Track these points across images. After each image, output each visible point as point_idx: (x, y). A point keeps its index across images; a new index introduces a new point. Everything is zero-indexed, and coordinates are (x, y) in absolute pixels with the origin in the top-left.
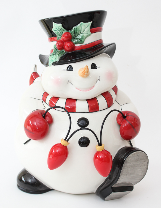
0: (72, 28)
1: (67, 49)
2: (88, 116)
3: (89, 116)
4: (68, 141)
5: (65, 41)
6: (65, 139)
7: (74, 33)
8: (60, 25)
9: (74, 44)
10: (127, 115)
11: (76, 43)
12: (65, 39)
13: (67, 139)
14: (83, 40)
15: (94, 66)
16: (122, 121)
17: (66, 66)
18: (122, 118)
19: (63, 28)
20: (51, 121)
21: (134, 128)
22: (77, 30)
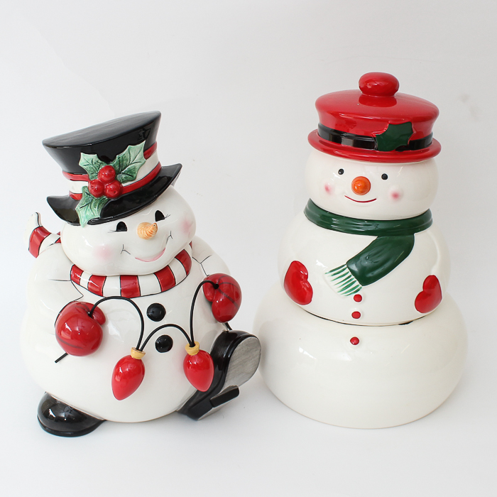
0: (115, 157)
1: (112, 194)
2: (162, 299)
3: (164, 299)
4: (141, 350)
5: (106, 182)
6: (137, 349)
7: (120, 166)
8: (94, 157)
9: (120, 183)
10: (219, 282)
11: (124, 182)
12: (106, 179)
13: (139, 348)
14: (135, 175)
15: (159, 216)
16: (213, 295)
17: (115, 224)
18: (212, 289)
19: (100, 161)
20: (102, 320)
21: (233, 302)
22: (123, 160)
